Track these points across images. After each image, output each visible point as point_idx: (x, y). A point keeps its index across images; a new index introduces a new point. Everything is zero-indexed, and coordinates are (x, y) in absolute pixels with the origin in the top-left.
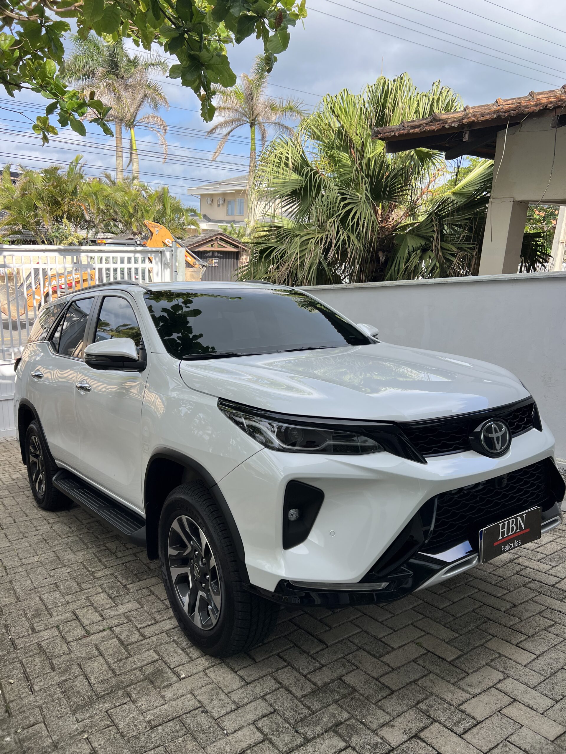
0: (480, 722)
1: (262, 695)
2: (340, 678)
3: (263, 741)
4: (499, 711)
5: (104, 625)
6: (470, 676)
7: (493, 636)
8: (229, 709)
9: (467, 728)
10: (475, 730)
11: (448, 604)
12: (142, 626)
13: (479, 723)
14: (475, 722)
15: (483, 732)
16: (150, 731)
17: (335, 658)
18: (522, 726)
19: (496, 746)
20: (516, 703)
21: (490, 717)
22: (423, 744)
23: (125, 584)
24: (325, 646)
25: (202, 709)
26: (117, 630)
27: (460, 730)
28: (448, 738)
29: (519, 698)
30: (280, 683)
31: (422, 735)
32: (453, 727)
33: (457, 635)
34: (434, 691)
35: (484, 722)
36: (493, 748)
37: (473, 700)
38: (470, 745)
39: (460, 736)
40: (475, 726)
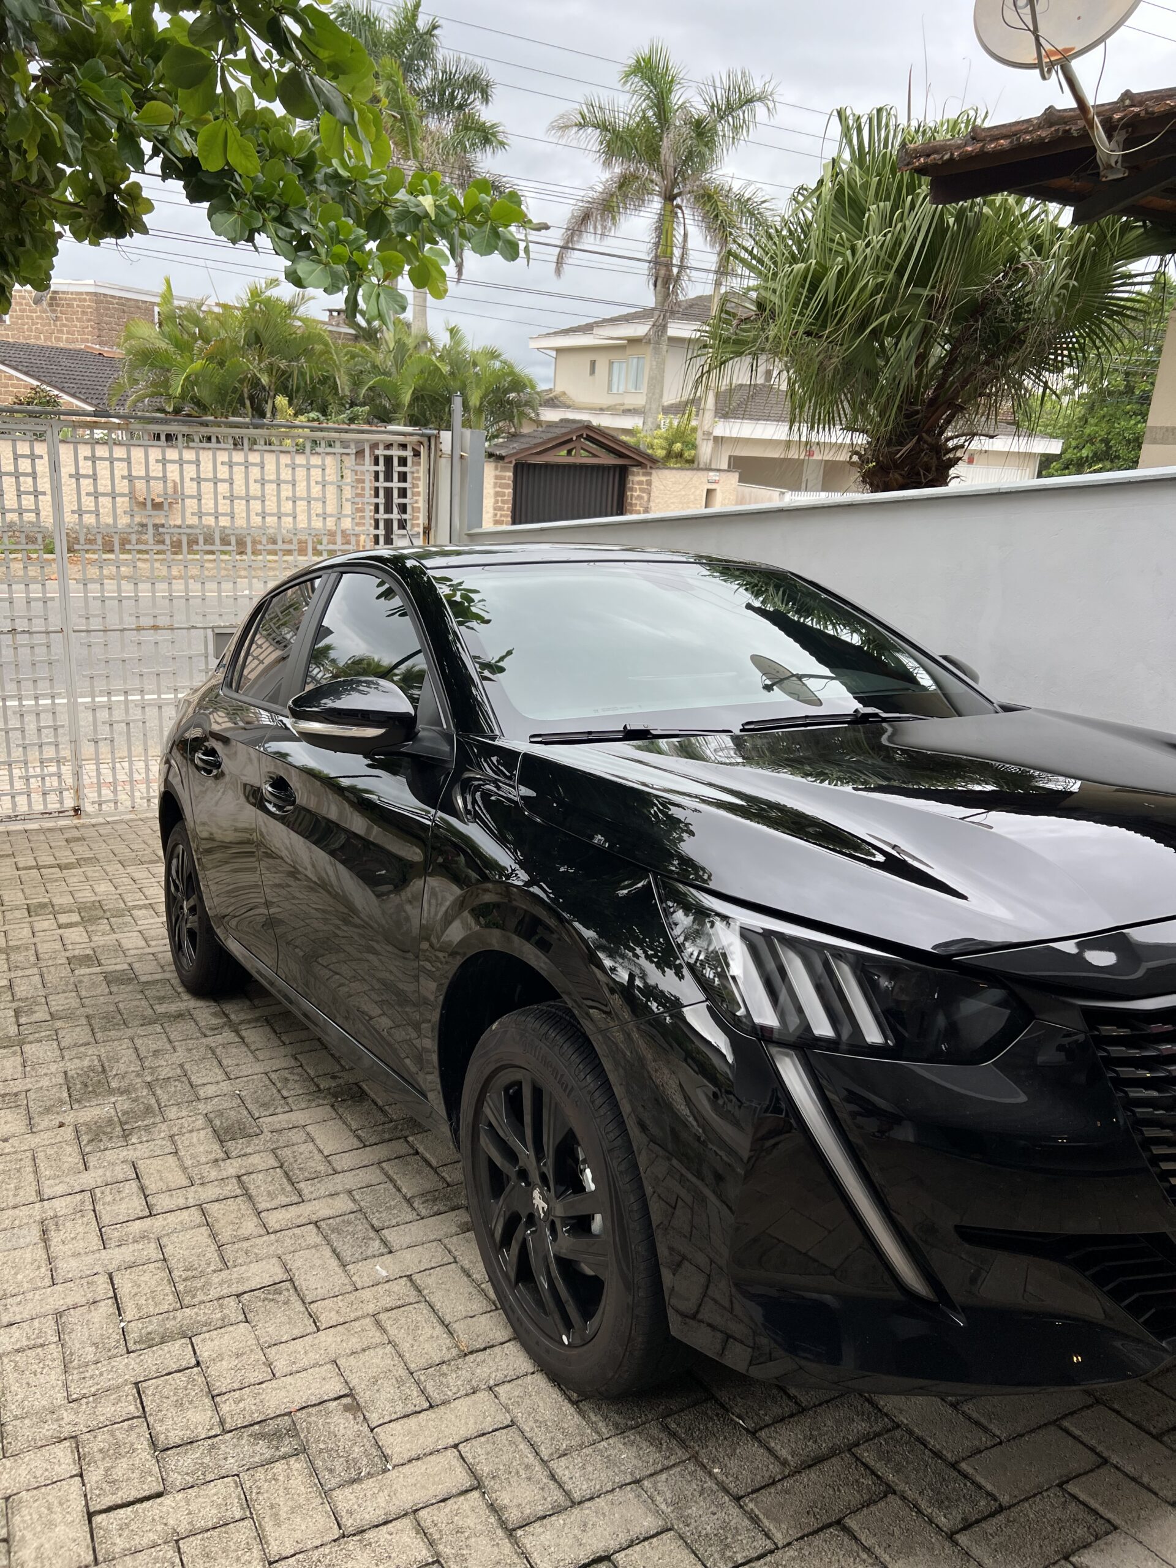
21: (1034, 1496)
27: (950, 1522)
29: (1118, 1458)
31: (854, 1522)
34: (905, 1418)
35: (1017, 1508)
37: (999, 1451)
39: (949, 1536)
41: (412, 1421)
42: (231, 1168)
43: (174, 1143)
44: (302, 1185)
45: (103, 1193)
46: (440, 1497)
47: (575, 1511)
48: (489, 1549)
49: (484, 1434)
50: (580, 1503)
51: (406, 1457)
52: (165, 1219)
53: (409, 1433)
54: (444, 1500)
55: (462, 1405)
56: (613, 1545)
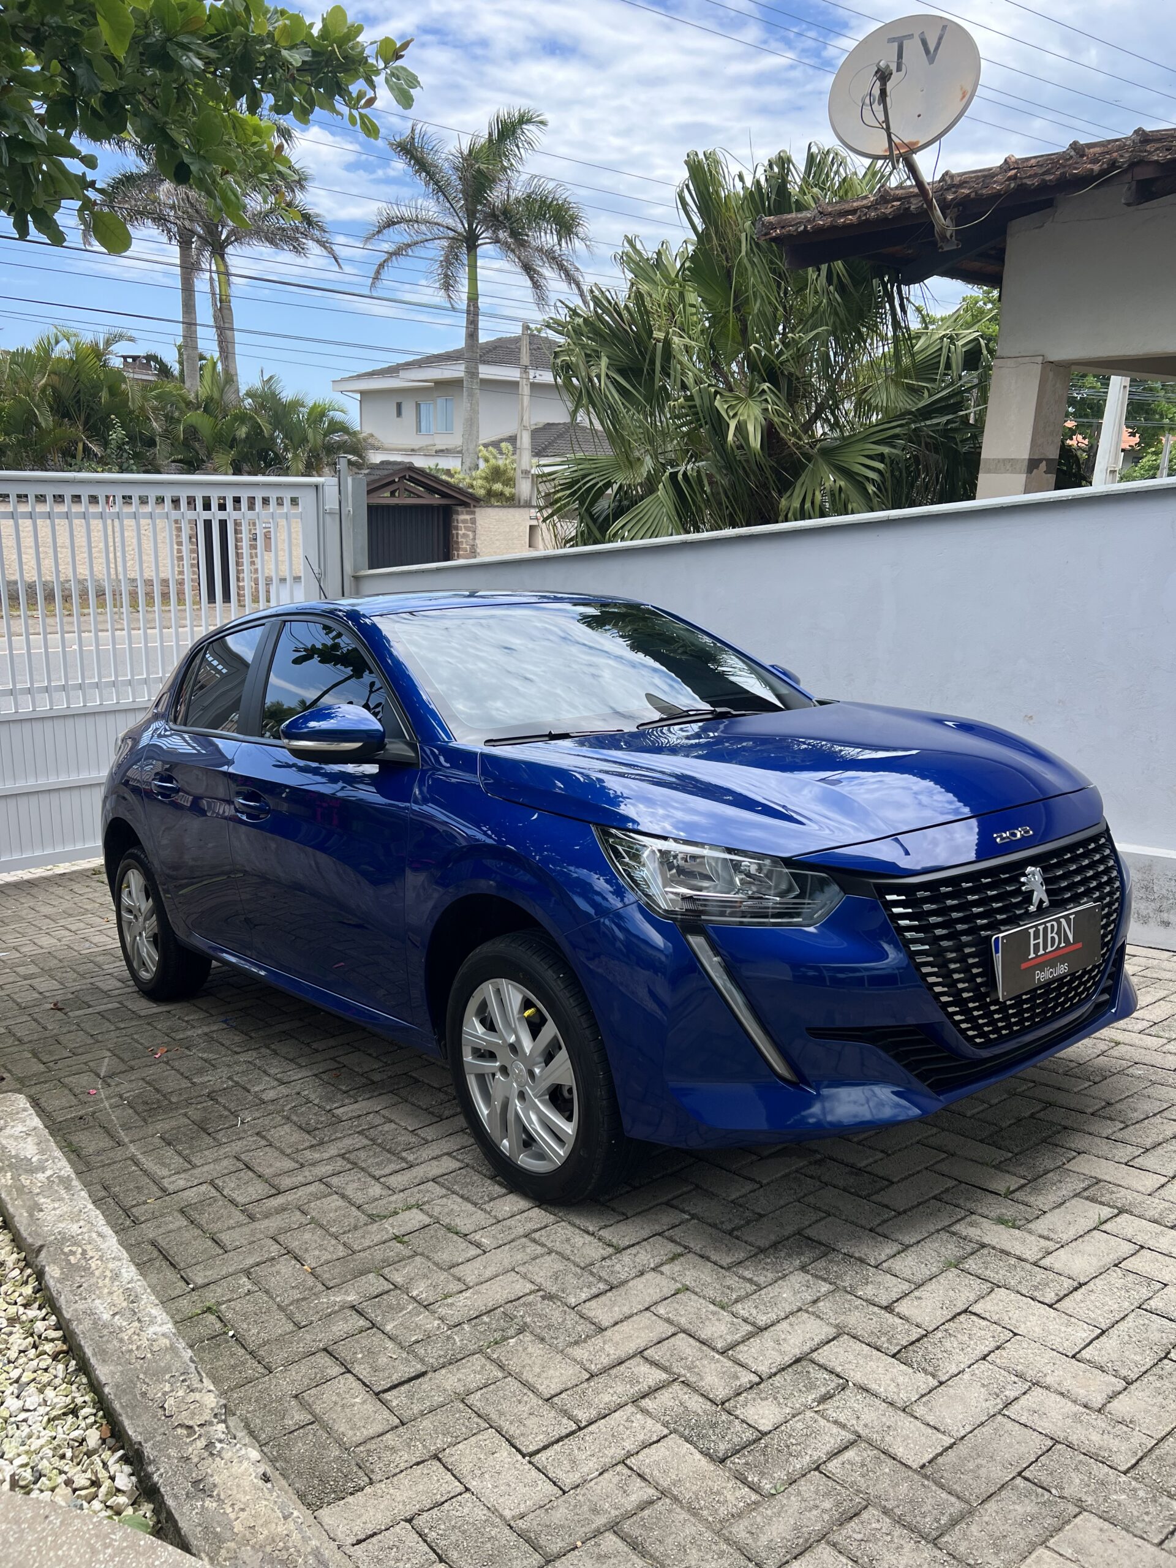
0: (1086, 1284)
1: (652, 1265)
2: (799, 1233)
3: (674, 1335)
4: (1116, 1265)
5: (307, 1174)
6: (1047, 1215)
7: (1079, 1153)
8: (594, 1291)
9: (1061, 1294)
10: (1078, 1295)
11: (981, 1108)
12: (383, 1173)
13: (1081, 1285)
14: (1075, 1284)
15: (1093, 1298)
16: (449, 1332)
17: (782, 1203)
18: (1166, 1285)
19: (1123, 1318)
20: (1144, 1252)
21: (1101, 1274)
22: (985, 1323)
23: (328, 1108)
24: (757, 1186)
25: (541, 1293)
26: (334, 1181)
27: (1050, 1297)
28: (1030, 1311)
29: (1151, 1244)
30: (686, 1247)
31: (976, 1308)
32: (1036, 1294)
33: (1010, 1155)
34: (986, 1240)
35: (1091, 1284)
36: (1117, 1322)
37: (1062, 1251)
38: (1073, 1319)
39: (1050, 1306)
40: (1076, 1289)
41: (603, 1298)
42: (332, 1150)
43: (263, 1137)
44: (404, 1154)
45: (224, 1182)
46: (655, 1341)
47: (766, 1334)
48: (713, 1366)
49: (666, 1299)
50: (766, 1329)
51: (612, 1321)
52: (295, 1193)
53: (605, 1305)
54: (659, 1342)
55: (639, 1283)
56: (806, 1349)
